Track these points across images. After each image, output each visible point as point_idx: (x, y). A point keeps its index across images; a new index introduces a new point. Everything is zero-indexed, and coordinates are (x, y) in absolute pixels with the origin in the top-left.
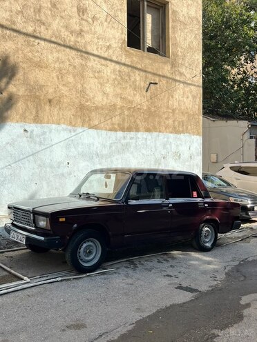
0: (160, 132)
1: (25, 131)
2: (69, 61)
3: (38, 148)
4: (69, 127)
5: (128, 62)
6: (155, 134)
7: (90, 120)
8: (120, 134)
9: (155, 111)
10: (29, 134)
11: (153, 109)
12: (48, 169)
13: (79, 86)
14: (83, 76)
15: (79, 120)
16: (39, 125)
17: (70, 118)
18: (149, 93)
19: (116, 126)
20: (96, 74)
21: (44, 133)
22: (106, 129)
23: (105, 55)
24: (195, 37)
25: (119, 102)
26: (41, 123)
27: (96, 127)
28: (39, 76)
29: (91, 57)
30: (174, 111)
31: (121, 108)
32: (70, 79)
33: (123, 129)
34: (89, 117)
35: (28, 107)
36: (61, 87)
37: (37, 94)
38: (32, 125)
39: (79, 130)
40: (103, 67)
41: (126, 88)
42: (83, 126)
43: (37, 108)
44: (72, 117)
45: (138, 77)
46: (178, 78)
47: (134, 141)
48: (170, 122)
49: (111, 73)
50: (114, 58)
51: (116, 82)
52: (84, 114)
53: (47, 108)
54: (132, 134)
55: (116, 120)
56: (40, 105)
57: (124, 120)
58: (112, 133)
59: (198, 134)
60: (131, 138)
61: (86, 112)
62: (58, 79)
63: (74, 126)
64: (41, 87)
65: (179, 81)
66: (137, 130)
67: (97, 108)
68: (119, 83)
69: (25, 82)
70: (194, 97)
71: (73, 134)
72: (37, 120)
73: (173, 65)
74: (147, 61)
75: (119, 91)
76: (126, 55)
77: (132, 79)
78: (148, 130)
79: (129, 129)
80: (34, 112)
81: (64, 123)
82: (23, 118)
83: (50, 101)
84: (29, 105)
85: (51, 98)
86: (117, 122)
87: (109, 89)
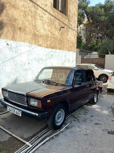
0: (64, 50)
1: (8, 44)
2: (29, 8)
3: (14, 55)
4: (29, 45)
5: (53, 14)
6: (62, 51)
7: (38, 41)
8: (50, 50)
9: (62, 40)
10: (9, 46)
11: (62, 39)
12: (20, 66)
13: (34, 23)
14: (35, 18)
15: (34, 41)
16: (14, 42)
17: (30, 40)
18: (60, 32)
19: (49, 46)
20: (41, 18)
21: (17, 46)
22: (45, 47)
23: (45, 9)
24: (76, 10)
25: (50, 34)
26: (16, 41)
27: (40, 45)
29: (39, 8)
30: (68, 41)
31: (51, 37)
32: (30, 18)
33: (51, 48)
34: (38, 40)
35: (8, 30)
36: (25, 21)
37: (13, 23)
38: (11, 41)
39: (34, 46)
40: (44, 15)
41: (52, 28)
42: (35, 44)
43: (13, 32)
44: (31, 39)
45: (57, 23)
46: (70, 26)
47: (55, 53)
48: (67, 46)
49: (47, 19)
50: (48, 11)
51: (49, 24)
52: (36, 38)
53: (19, 32)
54: (54, 50)
55: (49, 43)
56: (15, 30)
57: (51, 43)
58: (47, 49)
59: (75, 52)
60: (54, 52)
61: (37, 37)
62: (24, 17)
63: (31, 44)
64: (15, 20)
65: (71, 28)
66: (56, 49)
67: (41, 36)
68: (50, 25)
69: (7, 15)
70: (74, 36)
71: (31, 48)
72: (13, 38)
73: (69, 20)
74: (60, 16)
75: (50, 29)
76: (53, 11)
77: (55, 24)
78: (60, 49)
79: (53, 48)
80: (12, 34)
81: (27, 42)
82: (6, 37)
83: (20, 29)
84: (9, 29)
85: (21, 27)
86: (49, 44)
87: (46, 27)
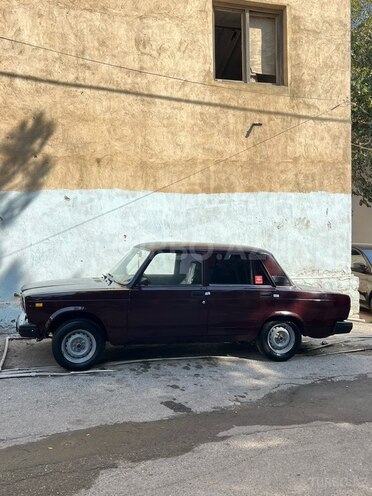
0: (271, 191)
1: (67, 198)
2: (124, 109)
3: (83, 218)
4: (126, 192)
5: (215, 99)
6: (262, 194)
7: (155, 181)
8: (203, 197)
9: (262, 163)
10: (71, 202)
11: (258, 160)
12: (97, 244)
13: (140, 138)
14: (144, 126)
15: (140, 182)
16: (84, 191)
17: (127, 180)
18: (251, 139)
19: (196, 187)
20: (165, 122)
21: (91, 200)
22: (180, 192)
23: (179, 95)
25: (200, 155)
26: (87, 188)
27: (164, 190)
28: (83, 132)
29: (157, 101)
30: (296, 160)
31: (204, 162)
32: (127, 131)
33: (207, 190)
34: (155, 177)
35: (69, 168)
36: (113, 143)
37: (82, 153)
38: (74, 192)
39: (140, 194)
40: (176, 111)
41: (212, 136)
42: (145, 189)
43: (81, 170)
44: (130, 178)
45: (232, 119)
46: (304, 112)
47: (225, 205)
48: (290, 176)
49: (187, 117)
50: (193, 97)
51: (196, 129)
52: (148, 173)
53: (95, 169)
54: (223, 196)
55: (197, 178)
56: (86, 166)
57: (208, 179)
58: (190, 196)
60: (221, 202)
61: (150, 171)
62: (110, 133)
63: (133, 189)
64: (86, 145)
65: (306, 117)
66: (231, 189)
67: (166, 165)
68: (201, 130)
69: (65, 141)
70: (335, 138)
71: (131, 199)
72: (81, 184)
73: (294, 95)
74: (247, 95)
75: (199, 139)
76: (212, 92)
77: (223, 122)
78: (249, 189)
79: (218, 190)
80: (77, 176)
81: (118, 187)
82: (64, 184)
83: (98, 161)
84: (71, 167)
85: (99, 156)
86: (198, 181)
87: (184, 138)
